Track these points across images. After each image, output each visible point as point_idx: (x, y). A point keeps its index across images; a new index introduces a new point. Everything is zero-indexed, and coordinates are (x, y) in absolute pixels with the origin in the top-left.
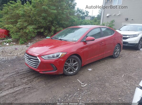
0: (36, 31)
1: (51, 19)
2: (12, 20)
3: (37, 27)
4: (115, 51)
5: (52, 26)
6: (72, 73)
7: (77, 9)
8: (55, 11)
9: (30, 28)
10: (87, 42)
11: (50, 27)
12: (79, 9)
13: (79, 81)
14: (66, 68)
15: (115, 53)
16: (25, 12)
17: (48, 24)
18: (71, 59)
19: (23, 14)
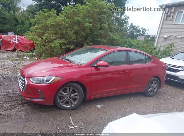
0: (64, 47)
1: (84, 34)
2: (40, 31)
3: (67, 42)
4: (150, 86)
5: (85, 43)
6: (69, 106)
7: (131, 25)
8: (90, 25)
9: (57, 42)
10: (98, 68)
11: (82, 43)
12: (134, 25)
13: (71, 119)
14: (61, 98)
15: (149, 90)
16: (55, 22)
17: (79, 40)
18: (68, 88)
19: (53, 24)
